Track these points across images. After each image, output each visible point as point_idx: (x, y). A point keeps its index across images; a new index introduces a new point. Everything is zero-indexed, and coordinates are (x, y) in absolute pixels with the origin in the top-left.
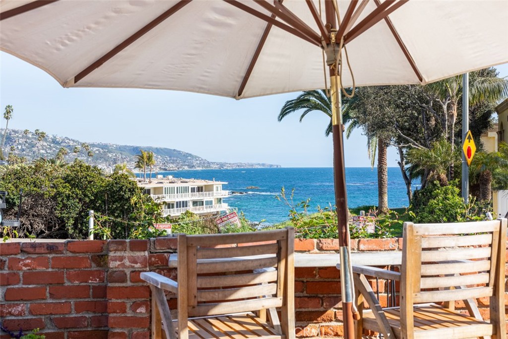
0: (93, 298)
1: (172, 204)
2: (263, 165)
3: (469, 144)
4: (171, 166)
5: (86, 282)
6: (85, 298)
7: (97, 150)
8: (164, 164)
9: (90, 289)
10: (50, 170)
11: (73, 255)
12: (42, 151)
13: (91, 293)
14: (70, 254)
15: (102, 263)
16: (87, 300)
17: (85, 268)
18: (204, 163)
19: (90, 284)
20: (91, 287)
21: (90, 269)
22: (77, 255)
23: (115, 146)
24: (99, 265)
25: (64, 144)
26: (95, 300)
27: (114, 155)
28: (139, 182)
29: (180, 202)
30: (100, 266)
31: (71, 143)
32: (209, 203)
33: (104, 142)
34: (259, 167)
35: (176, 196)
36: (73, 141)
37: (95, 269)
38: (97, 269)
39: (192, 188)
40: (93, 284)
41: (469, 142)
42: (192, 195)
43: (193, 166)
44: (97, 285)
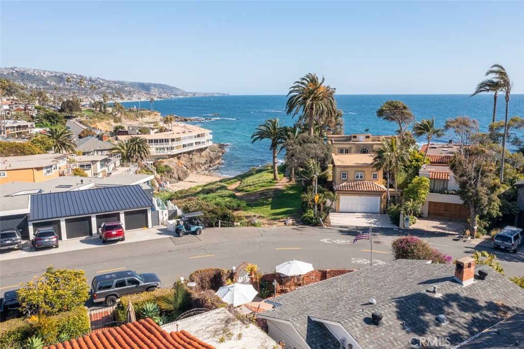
2: (219, 94)
7: (118, 86)
18: (184, 93)
23: (128, 83)
25: (97, 82)
27: (129, 88)
29: (189, 144)
31: (101, 81)
33: (121, 80)
34: (217, 95)
35: (187, 141)
36: (103, 80)
39: (195, 136)
42: (195, 139)
43: (177, 95)
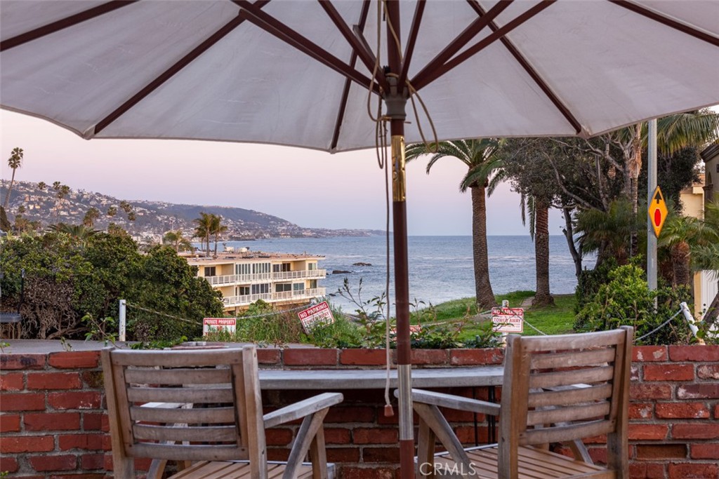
0: (85, 430)
1: (246, 288)
2: (378, 232)
3: (657, 206)
4: (246, 234)
5: (75, 408)
6: (73, 430)
7: (141, 211)
8: (237, 230)
9: (80, 418)
10: (64, 242)
11: (58, 371)
12: (62, 213)
13: (82, 423)
14: (54, 371)
15: (97, 382)
16: (76, 432)
17: (74, 389)
18: (293, 230)
19: (80, 411)
20: (82, 415)
21: (80, 391)
22: (63, 371)
23: (166, 206)
24: (92, 386)
25: (94, 203)
26: (88, 433)
27: (166, 217)
28: (200, 256)
29: (258, 285)
30: (94, 387)
31: (104, 201)
32: (299, 287)
34: (372, 235)
35: (252, 277)
36: (107, 198)
37: (87, 390)
38: (90, 390)
39: (274, 266)
40: (84, 411)
41: (658, 202)
42: (275, 276)
44: (90, 412)
